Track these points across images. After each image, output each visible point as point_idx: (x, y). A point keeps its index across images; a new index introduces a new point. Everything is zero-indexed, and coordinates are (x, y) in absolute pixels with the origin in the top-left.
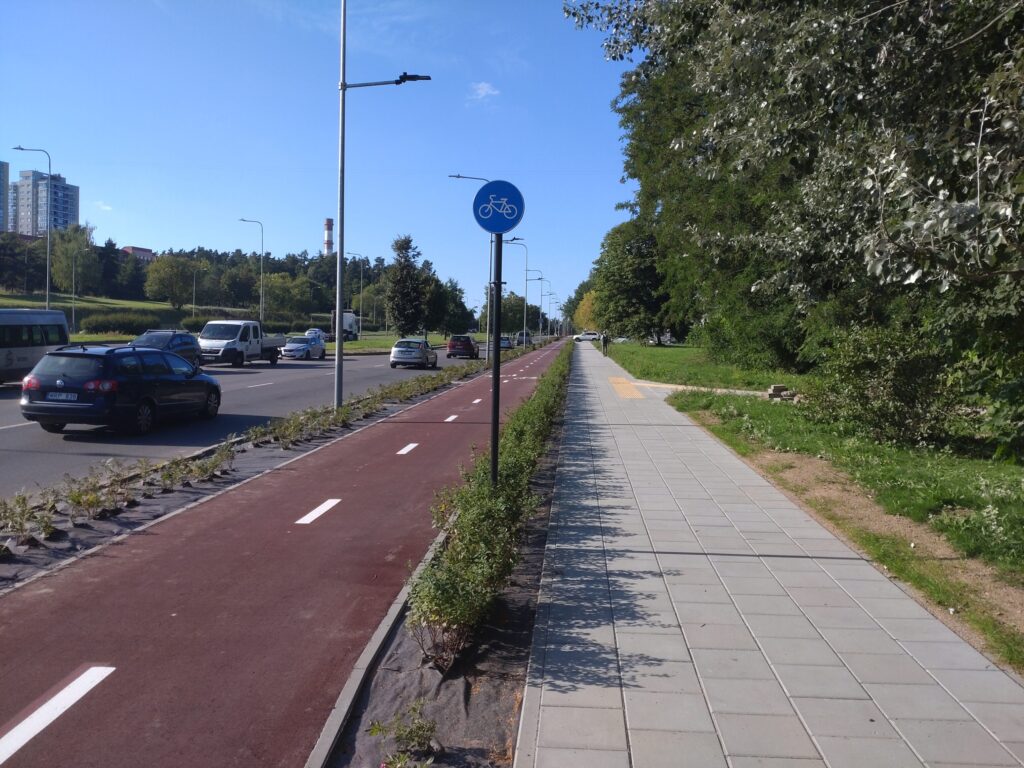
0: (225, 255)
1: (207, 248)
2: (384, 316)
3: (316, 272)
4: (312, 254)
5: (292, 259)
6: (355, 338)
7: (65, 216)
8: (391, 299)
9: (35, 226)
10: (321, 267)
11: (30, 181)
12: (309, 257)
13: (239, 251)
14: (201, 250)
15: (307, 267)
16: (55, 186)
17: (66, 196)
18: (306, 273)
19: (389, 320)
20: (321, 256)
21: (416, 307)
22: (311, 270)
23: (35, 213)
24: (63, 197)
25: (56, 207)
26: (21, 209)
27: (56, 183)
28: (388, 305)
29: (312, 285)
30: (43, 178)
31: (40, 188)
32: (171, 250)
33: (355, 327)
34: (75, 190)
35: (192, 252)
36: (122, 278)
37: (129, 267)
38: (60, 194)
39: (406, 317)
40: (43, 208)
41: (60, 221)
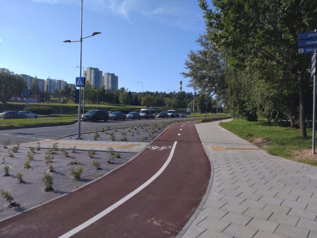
0: (153, 93)
1: (149, 91)
2: (197, 109)
3: (178, 97)
4: (177, 92)
5: (171, 93)
6: (190, 114)
7: (115, 84)
8: (199, 105)
9: (108, 87)
10: (179, 95)
11: (107, 75)
12: (176, 93)
13: (157, 92)
14: (147, 92)
15: (175, 95)
16: (113, 76)
17: (115, 79)
18: (175, 97)
19: (198, 109)
20: (179, 92)
21: (204, 107)
22: (176, 97)
23: (108, 83)
24: (114, 79)
25: (113, 82)
26: (105, 83)
27: (113, 75)
28: (198, 106)
29: (178, 101)
30: (110, 75)
31: (109, 77)
32: (140, 92)
33: (190, 112)
34: (117, 77)
35: (145, 92)
36: (133, 100)
37: (134, 98)
38: (114, 78)
39: (202, 109)
40: (110, 82)
41: (114, 85)
